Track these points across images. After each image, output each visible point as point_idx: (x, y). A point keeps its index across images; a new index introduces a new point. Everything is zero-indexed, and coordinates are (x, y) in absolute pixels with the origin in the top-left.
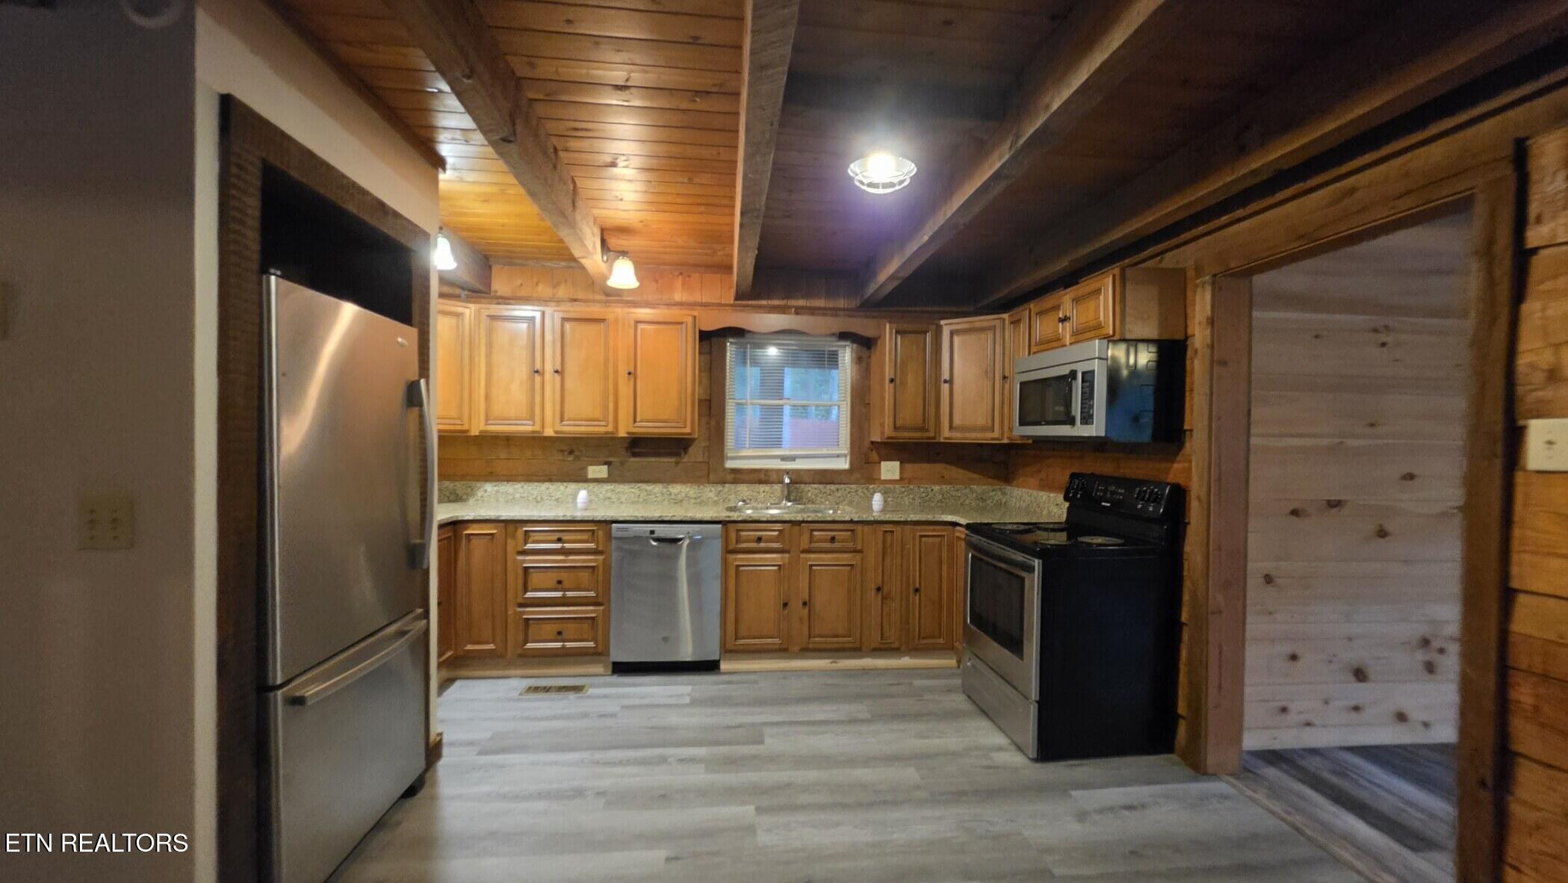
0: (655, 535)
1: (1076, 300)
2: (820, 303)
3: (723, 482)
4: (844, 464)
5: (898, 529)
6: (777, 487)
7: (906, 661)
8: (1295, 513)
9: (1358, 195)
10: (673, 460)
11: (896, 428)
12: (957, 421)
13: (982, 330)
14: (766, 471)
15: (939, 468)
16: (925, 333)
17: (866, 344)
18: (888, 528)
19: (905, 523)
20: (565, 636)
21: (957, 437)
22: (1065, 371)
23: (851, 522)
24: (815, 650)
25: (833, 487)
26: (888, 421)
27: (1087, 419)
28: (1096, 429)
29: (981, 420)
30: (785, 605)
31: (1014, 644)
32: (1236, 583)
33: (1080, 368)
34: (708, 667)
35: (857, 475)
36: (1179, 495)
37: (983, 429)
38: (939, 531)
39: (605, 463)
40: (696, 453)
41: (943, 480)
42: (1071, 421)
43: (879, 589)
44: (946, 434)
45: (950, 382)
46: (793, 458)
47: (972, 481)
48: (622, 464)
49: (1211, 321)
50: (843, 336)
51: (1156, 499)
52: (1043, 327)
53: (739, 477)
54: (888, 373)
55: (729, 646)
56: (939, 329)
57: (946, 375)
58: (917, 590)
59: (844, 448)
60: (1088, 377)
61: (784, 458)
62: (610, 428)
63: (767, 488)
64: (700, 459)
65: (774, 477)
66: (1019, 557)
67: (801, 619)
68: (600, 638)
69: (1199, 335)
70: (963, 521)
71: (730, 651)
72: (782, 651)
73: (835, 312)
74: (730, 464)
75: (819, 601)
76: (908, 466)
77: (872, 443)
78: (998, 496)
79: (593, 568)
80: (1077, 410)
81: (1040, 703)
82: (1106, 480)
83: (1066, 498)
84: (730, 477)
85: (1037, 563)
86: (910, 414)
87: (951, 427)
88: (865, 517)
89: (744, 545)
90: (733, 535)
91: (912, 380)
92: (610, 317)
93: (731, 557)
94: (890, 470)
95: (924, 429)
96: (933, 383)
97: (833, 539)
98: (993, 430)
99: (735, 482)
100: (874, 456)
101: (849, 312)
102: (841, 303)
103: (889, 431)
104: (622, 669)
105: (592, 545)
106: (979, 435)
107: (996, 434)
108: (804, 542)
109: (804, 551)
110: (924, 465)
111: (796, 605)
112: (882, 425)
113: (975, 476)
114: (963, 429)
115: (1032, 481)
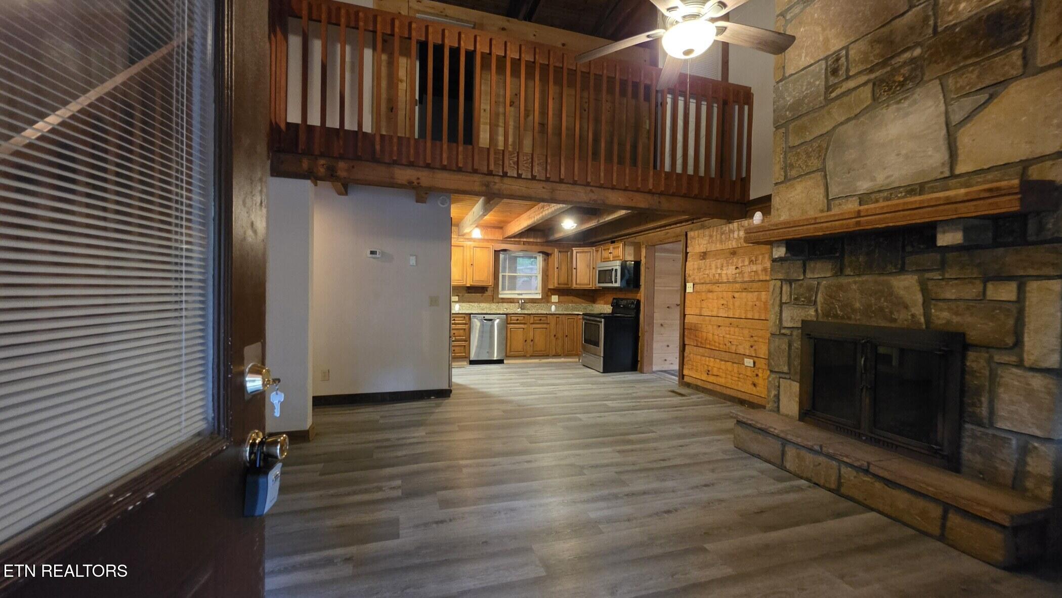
0: (485, 318)
1: (614, 248)
2: (531, 240)
3: (498, 303)
4: (540, 297)
5: (560, 316)
6: (517, 304)
7: (563, 360)
8: (668, 307)
9: (669, 234)
10: (480, 295)
11: (558, 284)
12: (578, 282)
13: (586, 252)
14: (513, 299)
15: (571, 298)
16: (568, 252)
17: (547, 255)
18: (558, 316)
19: (563, 314)
20: (456, 351)
21: (578, 287)
22: (610, 268)
23: (546, 314)
24: (535, 356)
25: (536, 304)
26: (556, 282)
27: (616, 282)
28: (618, 285)
29: (586, 281)
30: (526, 341)
31: (597, 344)
32: (651, 324)
33: (614, 268)
34: (500, 362)
35: (544, 300)
36: (639, 302)
37: (587, 285)
38: (575, 317)
39: (457, 296)
40: (489, 293)
41: (572, 302)
42: (612, 282)
43: (555, 336)
44: (574, 286)
45: (576, 269)
46: (521, 294)
47: (582, 302)
48: (463, 296)
49: (645, 257)
50: (539, 252)
51: (633, 303)
52: (605, 254)
53: (504, 300)
54: (556, 266)
55: (508, 355)
56: (572, 250)
57: (574, 266)
58: (567, 336)
59: (540, 290)
60: (616, 270)
61: (519, 294)
62: (464, 283)
63: (513, 304)
64: (490, 294)
65: (516, 301)
66: (598, 319)
67: (530, 346)
68: (467, 351)
69: (643, 261)
70: (581, 313)
71: (508, 357)
72: (524, 357)
73: (536, 244)
74: (500, 296)
75: (536, 340)
76: (561, 297)
77: (549, 289)
78: (591, 308)
79: (465, 329)
80: (613, 280)
81: (604, 357)
82: (622, 299)
83: (612, 306)
84: (501, 300)
85: (603, 320)
86: (563, 279)
87: (576, 284)
88: (550, 312)
89: (512, 322)
90: (509, 318)
91: (564, 268)
92: (465, 245)
93: (508, 325)
94: (555, 298)
95: (567, 284)
96: (570, 269)
97: (540, 320)
98: (590, 285)
99: (503, 302)
100: (550, 294)
101: (542, 244)
102: (539, 240)
103: (556, 285)
104: (472, 362)
105: (464, 322)
106: (585, 286)
107: (591, 286)
108: (532, 321)
109: (532, 324)
110: (566, 297)
111: (529, 341)
112: (554, 283)
113: (583, 301)
114: (580, 284)
115: (602, 302)
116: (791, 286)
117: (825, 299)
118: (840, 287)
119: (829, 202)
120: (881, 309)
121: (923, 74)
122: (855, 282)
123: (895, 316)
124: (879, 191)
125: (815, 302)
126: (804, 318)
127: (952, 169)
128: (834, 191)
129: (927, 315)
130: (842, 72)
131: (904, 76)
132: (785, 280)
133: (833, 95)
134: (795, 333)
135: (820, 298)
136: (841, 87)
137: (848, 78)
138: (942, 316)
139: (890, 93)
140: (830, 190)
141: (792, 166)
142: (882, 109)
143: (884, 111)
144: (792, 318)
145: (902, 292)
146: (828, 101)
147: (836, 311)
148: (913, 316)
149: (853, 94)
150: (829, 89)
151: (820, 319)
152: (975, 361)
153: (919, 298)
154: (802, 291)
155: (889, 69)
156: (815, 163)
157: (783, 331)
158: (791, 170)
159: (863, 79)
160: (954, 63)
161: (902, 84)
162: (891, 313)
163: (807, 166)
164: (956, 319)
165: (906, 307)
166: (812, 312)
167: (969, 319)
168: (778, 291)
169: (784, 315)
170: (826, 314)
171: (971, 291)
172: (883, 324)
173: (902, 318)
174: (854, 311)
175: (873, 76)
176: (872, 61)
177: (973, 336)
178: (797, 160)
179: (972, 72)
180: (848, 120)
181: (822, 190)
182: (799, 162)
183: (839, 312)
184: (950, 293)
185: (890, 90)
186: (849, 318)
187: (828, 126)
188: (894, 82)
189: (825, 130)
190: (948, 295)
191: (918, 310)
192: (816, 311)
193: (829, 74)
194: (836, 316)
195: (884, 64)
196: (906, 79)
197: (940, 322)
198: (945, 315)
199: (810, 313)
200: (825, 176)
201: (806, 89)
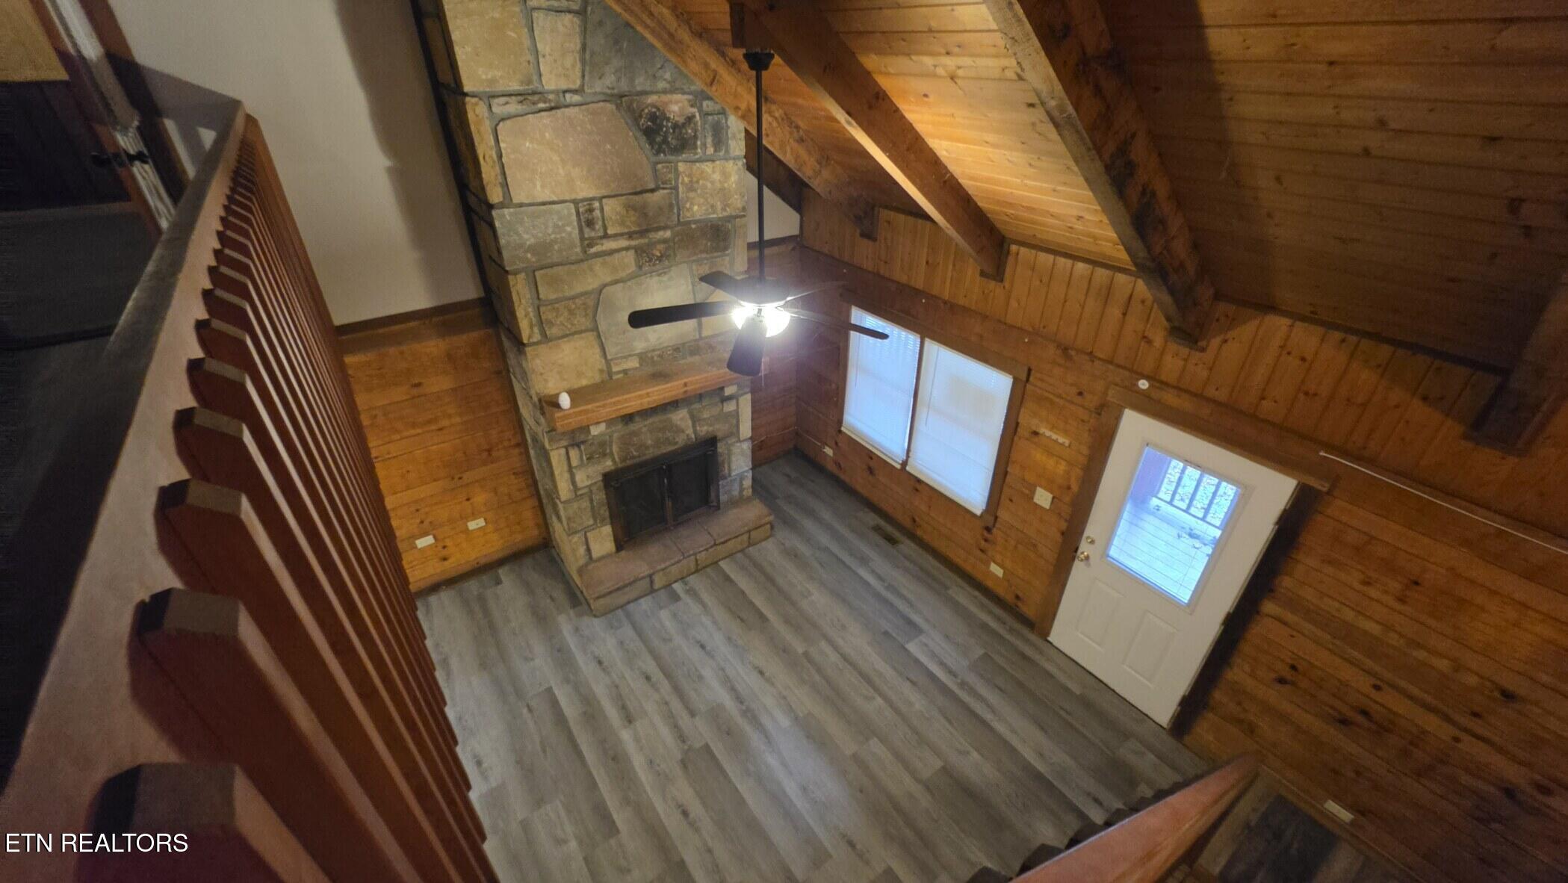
116: (579, 447)
117: (620, 448)
118: (634, 434)
119: (608, 362)
120: (667, 439)
121: (675, 255)
122: (645, 426)
123: (677, 440)
124: (654, 350)
125: (611, 453)
126: (602, 472)
127: (700, 334)
128: (612, 351)
129: (695, 432)
130: (599, 226)
131: (660, 253)
132: (569, 446)
133: (593, 250)
134: (594, 489)
135: (615, 449)
136: (602, 244)
137: (606, 236)
138: (704, 430)
139: (651, 264)
140: (607, 349)
141: (551, 324)
142: (647, 278)
143: (648, 280)
144: (588, 477)
145: (679, 423)
146: (586, 257)
147: (632, 453)
148: (688, 435)
149: (616, 256)
150: (587, 243)
151: (620, 466)
152: (721, 448)
153: (690, 423)
154: (594, 448)
155: (646, 241)
156: (582, 321)
157: (580, 493)
158: (550, 328)
159: (623, 243)
160: (695, 254)
161: (660, 259)
162: (674, 439)
163: (573, 325)
164: (711, 429)
165: (683, 431)
166: (609, 463)
167: (717, 426)
168: (564, 458)
169: (578, 478)
170: (623, 460)
171: (715, 411)
172: (671, 448)
173: (681, 440)
174: (647, 448)
175: (633, 243)
176: (628, 227)
177: (720, 435)
178: (557, 317)
179: (706, 264)
180: (616, 282)
181: (597, 350)
182: (561, 319)
183: (635, 453)
184: (706, 415)
185: (650, 261)
186: (645, 455)
187: (590, 283)
188: (653, 255)
189: (590, 288)
190: (705, 416)
191: (690, 431)
192: (614, 460)
193: (583, 224)
194: (633, 457)
195: (643, 233)
196: (662, 256)
197: (703, 433)
198: (705, 428)
199: (608, 465)
200: (599, 336)
201: (553, 232)
